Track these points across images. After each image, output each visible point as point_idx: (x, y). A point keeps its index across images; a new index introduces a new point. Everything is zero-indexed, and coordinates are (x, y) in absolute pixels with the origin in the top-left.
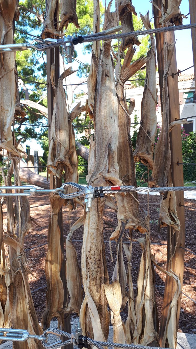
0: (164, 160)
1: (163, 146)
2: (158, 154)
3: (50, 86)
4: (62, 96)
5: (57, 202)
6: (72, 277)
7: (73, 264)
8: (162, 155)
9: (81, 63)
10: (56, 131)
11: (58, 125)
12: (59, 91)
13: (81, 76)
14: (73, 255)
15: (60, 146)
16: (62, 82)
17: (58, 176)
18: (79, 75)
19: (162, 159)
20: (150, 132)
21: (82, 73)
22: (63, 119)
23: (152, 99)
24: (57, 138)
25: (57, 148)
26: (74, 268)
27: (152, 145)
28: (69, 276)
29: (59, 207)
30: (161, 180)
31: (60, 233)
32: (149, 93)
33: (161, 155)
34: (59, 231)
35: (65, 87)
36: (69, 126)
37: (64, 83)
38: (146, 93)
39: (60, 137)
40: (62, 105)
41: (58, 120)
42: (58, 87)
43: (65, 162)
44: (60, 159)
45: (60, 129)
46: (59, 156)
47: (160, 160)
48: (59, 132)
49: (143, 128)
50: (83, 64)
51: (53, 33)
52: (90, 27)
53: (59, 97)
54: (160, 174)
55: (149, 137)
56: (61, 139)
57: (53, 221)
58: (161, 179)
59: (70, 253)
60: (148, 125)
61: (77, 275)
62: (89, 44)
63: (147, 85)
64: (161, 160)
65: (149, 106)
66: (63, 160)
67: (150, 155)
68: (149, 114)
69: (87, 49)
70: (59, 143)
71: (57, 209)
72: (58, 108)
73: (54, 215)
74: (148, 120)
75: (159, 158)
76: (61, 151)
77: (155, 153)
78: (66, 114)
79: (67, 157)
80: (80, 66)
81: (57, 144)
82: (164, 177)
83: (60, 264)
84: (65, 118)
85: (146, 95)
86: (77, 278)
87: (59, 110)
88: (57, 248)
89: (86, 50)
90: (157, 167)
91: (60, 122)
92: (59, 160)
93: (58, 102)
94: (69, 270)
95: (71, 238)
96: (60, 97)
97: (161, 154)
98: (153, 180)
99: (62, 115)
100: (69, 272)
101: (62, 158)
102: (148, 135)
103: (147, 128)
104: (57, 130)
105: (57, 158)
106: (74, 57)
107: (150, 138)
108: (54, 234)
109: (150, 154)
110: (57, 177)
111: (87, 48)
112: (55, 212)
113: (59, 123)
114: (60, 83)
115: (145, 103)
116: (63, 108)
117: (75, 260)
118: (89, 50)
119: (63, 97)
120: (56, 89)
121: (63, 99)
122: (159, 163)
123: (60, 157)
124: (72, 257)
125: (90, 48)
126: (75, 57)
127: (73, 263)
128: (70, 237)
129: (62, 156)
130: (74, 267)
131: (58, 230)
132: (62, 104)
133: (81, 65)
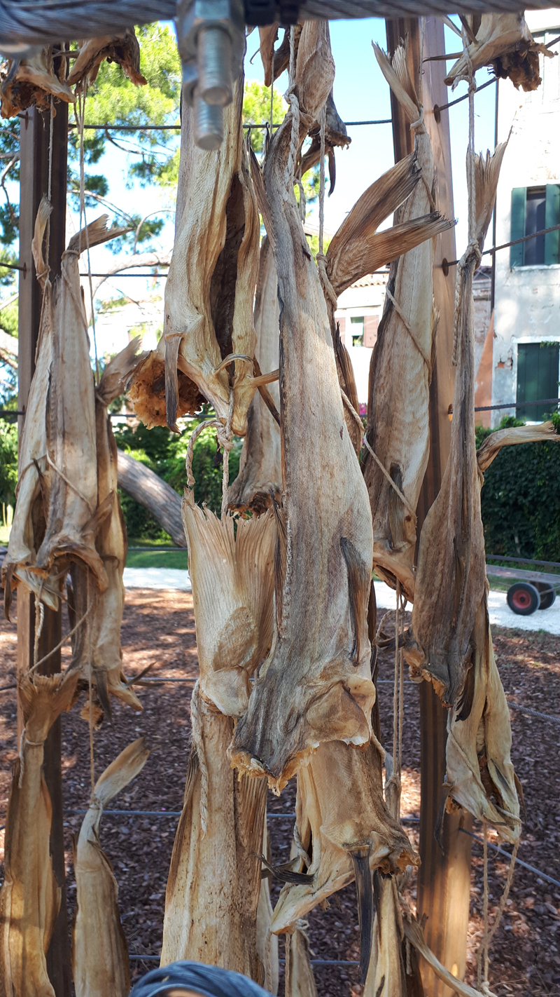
0: (451, 577)
1: (449, 524)
2: (433, 550)
3: (29, 275)
4: (74, 313)
5: (45, 700)
6: (97, 974)
7: (100, 927)
8: (445, 555)
9: (118, 212)
10: (50, 437)
11: (60, 417)
12: (65, 295)
13: (119, 251)
14: (104, 891)
15: (66, 494)
16: (76, 267)
17: (50, 602)
18: (114, 247)
19: (446, 571)
20: (402, 470)
21: (122, 242)
22: (77, 397)
23: (410, 350)
24: (54, 461)
25: (52, 500)
26: (106, 941)
27: (408, 519)
28: (84, 971)
29: (52, 718)
30: (439, 651)
31: (51, 812)
32: (400, 329)
33: (442, 556)
34: (46, 804)
35: (84, 281)
36: (96, 420)
37: (82, 269)
38: (391, 326)
39: (63, 462)
40: (73, 345)
41: (59, 399)
42: (62, 281)
43: (82, 551)
44: (63, 542)
45: (67, 430)
46: (61, 528)
47: (440, 575)
48: (63, 443)
49: (374, 455)
50: (126, 214)
51: (49, 88)
52: (149, 112)
53: (64, 315)
54: (439, 626)
55: (395, 486)
56: (69, 467)
57: (26, 770)
58: (442, 646)
59: (94, 886)
60: (395, 443)
61: (116, 962)
62: (144, 162)
63: (392, 299)
64: (442, 572)
65: (400, 375)
66: (75, 544)
67: (401, 555)
68: (399, 405)
69: (138, 175)
70: (62, 483)
71: (43, 725)
72: (58, 355)
73: (32, 747)
74: (395, 425)
75: (436, 564)
76: (68, 511)
77: (422, 547)
78: (90, 378)
79: (89, 532)
80: (115, 220)
81: (54, 485)
82: (451, 638)
83: (49, 925)
84: (83, 393)
85: (388, 336)
86: (117, 975)
87: (63, 362)
88: (37, 869)
89: (134, 176)
90: (428, 601)
91: (68, 405)
92: (59, 543)
93: (61, 335)
94: (86, 950)
95: (97, 832)
96: (67, 319)
97: (443, 552)
98: (415, 646)
99: (76, 382)
100: (86, 955)
101: (72, 538)
102: (392, 482)
103: (393, 454)
104: (55, 435)
105: (51, 535)
106: (98, 194)
107: (398, 491)
108: (29, 820)
109: (399, 551)
110: (46, 606)
111: (137, 172)
112: (35, 736)
113: (64, 409)
114: (70, 269)
115: (384, 364)
116: (77, 356)
117: (108, 909)
118: (143, 176)
119: (77, 318)
120: (54, 288)
121: (79, 324)
122: (437, 584)
123: (65, 532)
124: (100, 900)
125: (147, 172)
126: (103, 195)
127: (104, 919)
128: (93, 828)
129: (70, 532)
130: (105, 934)
131: (43, 802)
132: (76, 342)
133: (118, 219)
